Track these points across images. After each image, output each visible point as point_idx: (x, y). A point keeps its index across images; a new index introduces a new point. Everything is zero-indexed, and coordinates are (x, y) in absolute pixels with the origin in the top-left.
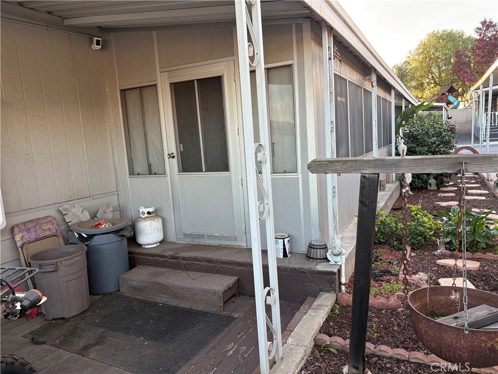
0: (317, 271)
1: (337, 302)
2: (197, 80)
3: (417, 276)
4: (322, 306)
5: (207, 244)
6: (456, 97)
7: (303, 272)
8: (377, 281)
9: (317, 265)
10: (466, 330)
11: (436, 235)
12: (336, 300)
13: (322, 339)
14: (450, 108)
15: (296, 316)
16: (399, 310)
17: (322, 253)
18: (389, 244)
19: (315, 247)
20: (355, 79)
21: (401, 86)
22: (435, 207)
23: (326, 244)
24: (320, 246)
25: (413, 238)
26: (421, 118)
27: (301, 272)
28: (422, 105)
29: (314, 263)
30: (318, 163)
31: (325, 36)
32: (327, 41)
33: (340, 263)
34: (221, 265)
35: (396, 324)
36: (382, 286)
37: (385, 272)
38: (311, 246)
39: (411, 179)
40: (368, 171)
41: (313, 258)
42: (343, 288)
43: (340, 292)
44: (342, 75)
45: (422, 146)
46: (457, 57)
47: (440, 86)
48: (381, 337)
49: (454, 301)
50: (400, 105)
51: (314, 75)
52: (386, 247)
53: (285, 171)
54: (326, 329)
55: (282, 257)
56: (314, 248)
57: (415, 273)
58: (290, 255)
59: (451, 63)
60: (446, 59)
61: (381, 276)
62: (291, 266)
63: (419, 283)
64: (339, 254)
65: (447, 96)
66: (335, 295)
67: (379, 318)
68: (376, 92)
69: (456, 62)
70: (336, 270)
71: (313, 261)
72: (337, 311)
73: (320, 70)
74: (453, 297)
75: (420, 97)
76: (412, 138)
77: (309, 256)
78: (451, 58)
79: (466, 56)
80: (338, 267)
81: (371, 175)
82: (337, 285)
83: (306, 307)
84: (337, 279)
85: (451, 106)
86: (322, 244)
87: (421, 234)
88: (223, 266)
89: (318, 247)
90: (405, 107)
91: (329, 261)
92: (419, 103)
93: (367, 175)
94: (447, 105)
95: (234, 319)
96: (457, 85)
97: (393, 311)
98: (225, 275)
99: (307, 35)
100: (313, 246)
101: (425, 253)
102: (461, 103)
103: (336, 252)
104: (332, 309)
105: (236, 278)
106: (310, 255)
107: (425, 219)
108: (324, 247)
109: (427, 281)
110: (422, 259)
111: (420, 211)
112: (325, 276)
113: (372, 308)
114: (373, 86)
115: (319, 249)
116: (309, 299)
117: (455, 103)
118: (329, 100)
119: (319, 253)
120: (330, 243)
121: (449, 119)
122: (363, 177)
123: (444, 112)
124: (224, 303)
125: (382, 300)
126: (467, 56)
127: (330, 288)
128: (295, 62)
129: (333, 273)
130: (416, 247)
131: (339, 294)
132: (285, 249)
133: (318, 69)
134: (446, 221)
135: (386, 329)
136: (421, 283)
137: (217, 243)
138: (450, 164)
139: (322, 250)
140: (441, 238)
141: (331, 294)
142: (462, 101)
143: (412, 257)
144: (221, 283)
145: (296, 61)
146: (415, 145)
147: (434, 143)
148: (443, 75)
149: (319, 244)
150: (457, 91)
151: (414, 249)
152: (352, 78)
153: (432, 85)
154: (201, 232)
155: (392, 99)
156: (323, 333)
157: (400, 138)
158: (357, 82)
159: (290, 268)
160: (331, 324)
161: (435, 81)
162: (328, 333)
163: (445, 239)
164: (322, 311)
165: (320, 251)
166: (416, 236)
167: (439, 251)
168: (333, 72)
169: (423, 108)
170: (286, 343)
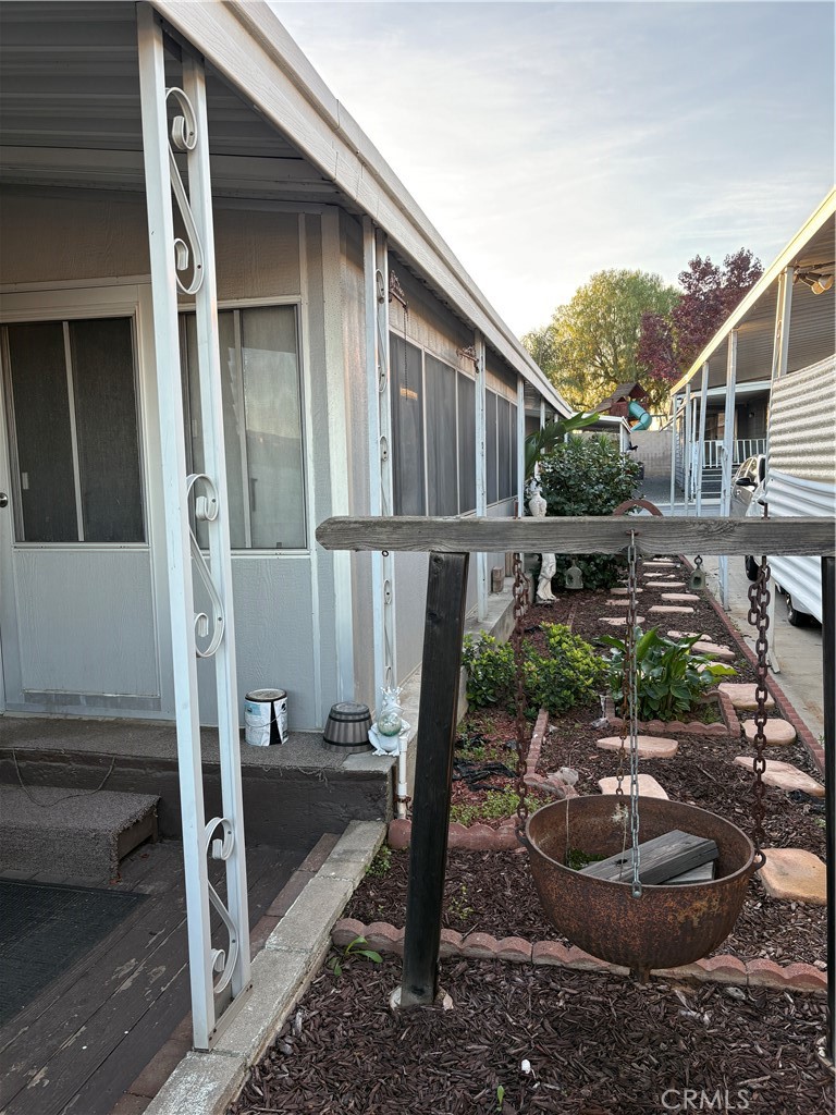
0: (346, 772)
1: (387, 842)
2: (71, 322)
3: (558, 774)
4: (352, 852)
5: (84, 719)
6: (646, 407)
7: (314, 777)
8: (478, 789)
9: (346, 758)
10: (637, 889)
11: (599, 685)
12: (387, 837)
13: (347, 931)
14: (634, 427)
15: (292, 880)
16: (519, 851)
17: (358, 732)
18: (506, 708)
19: (343, 717)
20: (439, 351)
21: (537, 375)
22: (599, 628)
23: (368, 711)
24: (355, 714)
25: (552, 693)
26: (576, 445)
27: (308, 777)
28: (578, 418)
29: (341, 756)
30: (339, 526)
31: (370, 248)
32: (375, 262)
33: (396, 753)
34: (117, 769)
35: (509, 883)
36: (485, 799)
37: (494, 769)
38: (334, 717)
39: (554, 570)
40: (444, 547)
41: (338, 744)
42: (402, 809)
43: (395, 818)
44: (408, 339)
45: (576, 502)
46: (646, 329)
47: (616, 382)
48: (478, 913)
49: (619, 827)
50: (535, 415)
51: (346, 333)
52: (500, 713)
53: (279, 544)
54: (358, 907)
55: (267, 744)
56: (340, 721)
57: (553, 770)
58: (286, 740)
59: (635, 340)
60: (627, 329)
61: (485, 778)
62: (287, 764)
63: (562, 790)
64: (396, 733)
65: (628, 404)
66: (384, 826)
67: (475, 872)
68: (484, 382)
69: (644, 337)
70: (386, 769)
71: (337, 751)
72: (386, 863)
73: (360, 322)
74: (617, 818)
75: (578, 401)
76: (559, 483)
77: (329, 738)
78: (635, 329)
79: (663, 326)
80: (392, 762)
81: (450, 555)
82: (389, 804)
83: (318, 858)
84: (389, 789)
85: (636, 424)
86: (359, 710)
87: (570, 684)
88: (122, 770)
89: (350, 718)
90: (547, 420)
91: (374, 749)
92: (574, 414)
93: (442, 556)
94: (629, 421)
95: (142, 897)
96: (647, 383)
97: (505, 852)
98: (127, 791)
99: (331, 243)
100: (338, 717)
101: (577, 726)
102: (654, 419)
103: (388, 727)
104: (375, 858)
105: (154, 799)
106: (332, 736)
107: (578, 653)
108: (362, 717)
109: (576, 785)
110: (568, 739)
111: (568, 637)
112: (363, 783)
113: (462, 852)
114: (477, 369)
115: (351, 721)
116: (326, 838)
117: (644, 419)
118: (378, 390)
119: (351, 732)
120: (377, 707)
121: (631, 448)
122: (435, 560)
123: (622, 435)
124: (121, 861)
125: (484, 832)
126: (665, 328)
127: (375, 812)
128: (303, 299)
129: (380, 776)
130: (559, 711)
131: (393, 824)
132: (274, 725)
133: (357, 321)
134: (617, 657)
135: (488, 895)
136: (565, 790)
137: (112, 714)
138: (608, 536)
139: (357, 724)
140: (608, 692)
141: (375, 823)
142: (657, 416)
143: (551, 733)
144: (113, 813)
145: (306, 296)
146: (562, 500)
147: (600, 496)
148: (621, 361)
149: (352, 711)
150: (647, 394)
151: (554, 716)
152: (434, 349)
153: (601, 380)
154: (70, 689)
155: (518, 400)
156: (353, 917)
157: (534, 483)
158: (444, 358)
159: (284, 770)
160: (372, 894)
161: (606, 373)
162: (363, 915)
163: (615, 694)
164: (352, 865)
165: (354, 727)
166: (559, 689)
167: (602, 720)
168: (388, 328)
169: (581, 424)
170: (263, 947)
